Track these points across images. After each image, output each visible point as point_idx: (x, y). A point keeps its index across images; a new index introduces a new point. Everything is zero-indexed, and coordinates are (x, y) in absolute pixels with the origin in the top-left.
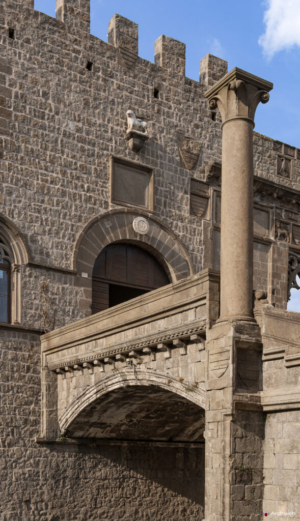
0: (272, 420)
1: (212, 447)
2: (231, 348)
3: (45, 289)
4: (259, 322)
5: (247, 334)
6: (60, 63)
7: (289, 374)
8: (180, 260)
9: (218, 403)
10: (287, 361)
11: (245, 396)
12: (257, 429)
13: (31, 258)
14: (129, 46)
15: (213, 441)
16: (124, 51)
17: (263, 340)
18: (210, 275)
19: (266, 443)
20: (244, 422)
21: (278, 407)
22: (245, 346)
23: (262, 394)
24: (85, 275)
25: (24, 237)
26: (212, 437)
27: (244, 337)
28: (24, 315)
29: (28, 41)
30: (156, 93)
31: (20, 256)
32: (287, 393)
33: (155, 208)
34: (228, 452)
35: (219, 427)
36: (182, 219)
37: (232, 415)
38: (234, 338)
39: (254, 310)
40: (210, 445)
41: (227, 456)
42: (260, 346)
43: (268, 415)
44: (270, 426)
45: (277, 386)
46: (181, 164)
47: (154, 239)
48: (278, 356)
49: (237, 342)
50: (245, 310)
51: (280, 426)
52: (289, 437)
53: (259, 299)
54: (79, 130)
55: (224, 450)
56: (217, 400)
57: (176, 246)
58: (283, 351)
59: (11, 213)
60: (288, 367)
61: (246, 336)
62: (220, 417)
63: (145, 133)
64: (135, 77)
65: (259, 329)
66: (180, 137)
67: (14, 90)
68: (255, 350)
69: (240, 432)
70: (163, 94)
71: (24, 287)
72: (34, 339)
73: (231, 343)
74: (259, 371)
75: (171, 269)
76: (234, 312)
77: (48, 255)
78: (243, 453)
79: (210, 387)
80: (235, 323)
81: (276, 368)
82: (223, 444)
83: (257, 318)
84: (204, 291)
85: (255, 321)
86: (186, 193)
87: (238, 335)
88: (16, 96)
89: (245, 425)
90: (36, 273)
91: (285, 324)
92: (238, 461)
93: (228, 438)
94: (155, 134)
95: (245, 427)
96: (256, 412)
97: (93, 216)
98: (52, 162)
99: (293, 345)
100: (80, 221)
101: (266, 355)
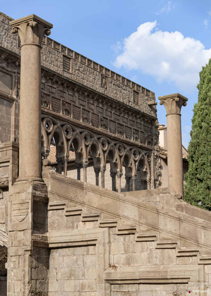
0: (55, 255)
1: (14, 276)
2: (30, 201)
4: (46, 182)
5: (40, 191)
7: (68, 221)
9: (19, 241)
10: (67, 212)
11: (39, 236)
12: (44, 261)
15: (15, 270)
17: (49, 195)
18: (13, 146)
19: (50, 272)
20: (37, 256)
21: (60, 245)
22: (38, 199)
23: (47, 234)
26: (15, 268)
27: (38, 193)
32: (67, 234)
34: (27, 279)
35: (21, 260)
37: (31, 250)
38: (32, 193)
39: (42, 173)
40: (13, 274)
41: (27, 282)
42: (47, 200)
43: (52, 250)
44: (54, 258)
45: (59, 229)
48: (59, 208)
49: (34, 196)
50: (37, 174)
51: (61, 259)
52: (68, 267)
53: (45, 166)
55: (24, 277)
56: (19, 239)
58: (64, 205)
60: (67, 216)
61: (39, 192)
62: (21, 252)
65: (47, 187)
68: (43, 202)
69: (35, 263)
73: (30, 197)
74: (46, 218)
76: (31, 174)
78: (36, 280)
79: (12, 228)
80: (32, 183)
81: (58, 216)
82: (23, 273)
83: (44, 179)
84: (7, 157)
85: (43, 181)
87: (34, 191)
89: (38, 258)
91: (65, 186)
92: (33, 287)
93: (27, 269)
95: (37, 260)
96: (44, 248)
99: (71, 201)
101: (50, 206)
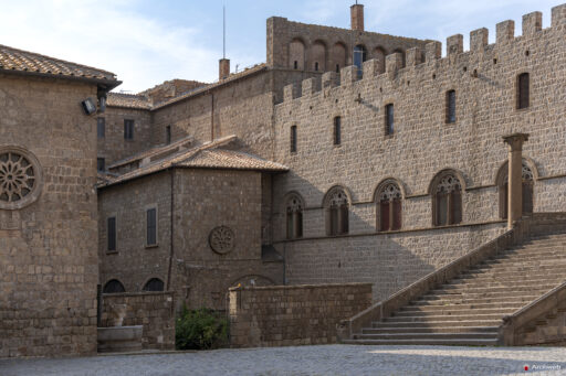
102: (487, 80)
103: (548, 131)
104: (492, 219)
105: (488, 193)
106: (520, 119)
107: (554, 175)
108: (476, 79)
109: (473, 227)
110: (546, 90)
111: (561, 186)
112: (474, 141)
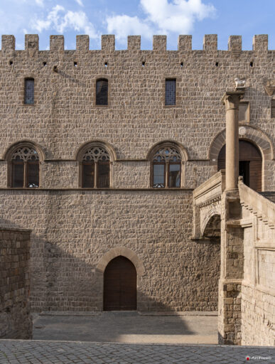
3: (195, 170)
6: (203, 68)
8: (265, 142)
13: (189, 157)
14: (237, 48)
16: (234, 51)
24: (214, 160)
25: (186, 149)
28: (186, 183)
29: (189, 65)
30: (251, 64)
31: (184, 157)
33: (250, 120)
36: (266, 122)
46: (266, 94)
47: (250, 135)
54: (212, 95)
57: (263, 136)
59: (181, 140)
63: (244, 86)
64: (240, 60)
66: (265, 81)
67: (183, 87)
70: (255, 63)
71: (186, 171)
72: (190, 193)
75: (260, 148)
77: (197, 154)
86: (269, 107)
88: (184, 90)
90: (191, 163)
94: (251, 84)
97: (218, 132)
98: (199, 113)
100: (212, 135)
102: (67, 76)
103: (125, 126)
104: (71, 187)
105: (69, 166)
106: (99, 113)
107: (131, 158)
108: (56, 74)
109: (52, 191)
110: (123, 95)
111: (137, 168)
112: (54, 124)
